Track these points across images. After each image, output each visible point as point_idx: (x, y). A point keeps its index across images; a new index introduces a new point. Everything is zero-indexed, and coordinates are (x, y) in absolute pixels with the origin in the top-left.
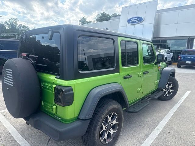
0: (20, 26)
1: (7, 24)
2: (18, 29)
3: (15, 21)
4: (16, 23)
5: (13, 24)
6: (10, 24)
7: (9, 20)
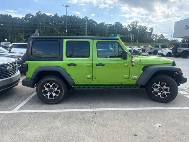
0: (140, 27)
1: (130, 27)
2: (138, 30)
3: (135, 24)
4: (136, 25)
5: (134, 26)
6: (131, 26)
7: (132, 23)
